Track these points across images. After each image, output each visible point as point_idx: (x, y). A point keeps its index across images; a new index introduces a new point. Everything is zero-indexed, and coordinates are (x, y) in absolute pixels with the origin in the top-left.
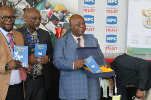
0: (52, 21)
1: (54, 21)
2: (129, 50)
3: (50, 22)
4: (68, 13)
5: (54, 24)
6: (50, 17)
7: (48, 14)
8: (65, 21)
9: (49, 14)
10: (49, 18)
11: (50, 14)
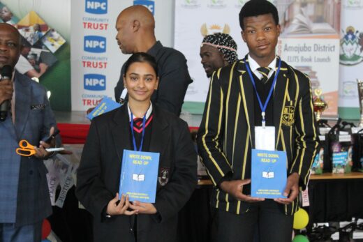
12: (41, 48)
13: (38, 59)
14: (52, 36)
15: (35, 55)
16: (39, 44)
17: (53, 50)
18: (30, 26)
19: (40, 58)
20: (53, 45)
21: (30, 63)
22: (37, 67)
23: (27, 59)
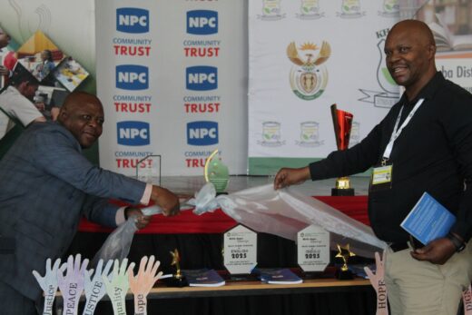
0: (17, 85)
1: (24, 84)
2: (215, 167)
3: (10, 87)
4: (65, 60)
5: (23, 94)
6: (11, 74)
7: (3, 64)
8: (56, 83)
9: (5, 62)
10: (6, 76)
11: (10, 62)
12: (53, 86)
13: (49, 102)
14: (68, 66)
15: (45, 96)
16: (50, 80)
17: (71, 87)
18: (35, 53)
19: (52, 100)
20: (70, 80)
21: (38, 107)
22: (47, 113)
23: (33, 102)
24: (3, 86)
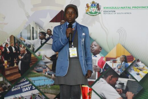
1: (109, 77)
3: (101, 79)
4: (135, 61)
5: (109, 83)
6: (102, 71)
7: (97, 65)
8: (129, 76)
9: (98, 63)
10: (99, 72)
11: (101, 63)
12: (128, 78)
13: (125, 88)
14: (137, 65)
15: (122, 84)
16: (125, 74)
17: (139, 78)
18: (117, 58)
19: (127, 87)
20: (138, 74)
21: (118, 91)
22: (124, 95)
23: (115, 88)
24: (97, 78)
